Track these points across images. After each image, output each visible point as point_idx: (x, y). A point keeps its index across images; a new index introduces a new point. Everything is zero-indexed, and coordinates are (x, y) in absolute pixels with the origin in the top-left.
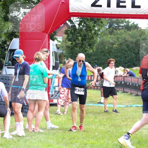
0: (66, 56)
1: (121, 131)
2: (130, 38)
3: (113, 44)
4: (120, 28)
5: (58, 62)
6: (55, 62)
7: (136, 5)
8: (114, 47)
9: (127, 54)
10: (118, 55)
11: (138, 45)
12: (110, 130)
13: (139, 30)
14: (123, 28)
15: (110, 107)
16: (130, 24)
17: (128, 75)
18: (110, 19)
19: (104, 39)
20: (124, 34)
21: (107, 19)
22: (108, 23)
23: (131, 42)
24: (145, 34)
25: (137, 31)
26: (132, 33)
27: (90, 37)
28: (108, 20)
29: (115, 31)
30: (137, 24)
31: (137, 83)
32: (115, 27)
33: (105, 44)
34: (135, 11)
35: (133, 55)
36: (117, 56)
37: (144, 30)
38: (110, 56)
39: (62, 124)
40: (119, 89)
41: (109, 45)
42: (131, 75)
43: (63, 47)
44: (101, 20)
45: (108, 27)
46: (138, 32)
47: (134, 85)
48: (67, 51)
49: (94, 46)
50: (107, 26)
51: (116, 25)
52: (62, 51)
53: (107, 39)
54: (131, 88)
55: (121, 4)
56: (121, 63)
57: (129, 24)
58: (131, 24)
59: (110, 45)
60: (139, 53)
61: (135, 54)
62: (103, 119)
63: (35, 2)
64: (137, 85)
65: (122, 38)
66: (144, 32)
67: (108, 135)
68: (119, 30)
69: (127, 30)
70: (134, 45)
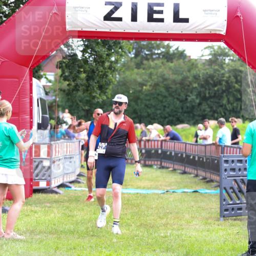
0: (62, 106)
1: (156, 235)
2: (172, 74)
3: (142, 85)
4: (154, 57)
5: (48, 116)
6: (42, 117)
7: (181, 17)
8: (144, 90)
9: (166, 101)
10: (151, 105)
11: (185, 86)
12: (137, 233)
13: (187, 60)
14: (159, 57)
15: (137, 193)
16: (171, 50)
17: (168, 138)
18: (138, 41)
19: (127, 77)
20: (161, 67)
21: (131, 41)
22: (133, 48)
23: (174, 81)
24: (196, 66)
25: (184, 63)
26: (175, 65)
27: (100, 73)
28: (134, 43)
29: (145, 62)
30: (184, 51)
31: (184, 151)
32: (145, 56)
33: (128, 84)
34: (179, 28)
35: (176, 104)
36: (149, 106)
37: (196, 60)
38: (138, 105)
39: (54, 225)
40: (153, 163)
41: (135, 87)
42: (174, 138)
43: (55, 91)
44: (119, 43)
45: (133, 56)
46: (186, 63)
47: (180, 155)
48: (63, 98)
49: (107, 89)
50: (132, 53)
51: (147, 53)
52: (54, 98)
53: (133, 76)
54: (174, 161)
55: (156, 16)
56: (156, 118)
57: (169, 51)
58: (174, 51)
59: (138, 86)
60: (186, 99)
61: (181, 101)
62: (126, 214)
63: (7, 13)
64: (184, 156)
65: (158, 75)
66: (195, 64)
67: (134, 243)
68: (153, 60)
69: (166, 60)
70: (178, 86)
